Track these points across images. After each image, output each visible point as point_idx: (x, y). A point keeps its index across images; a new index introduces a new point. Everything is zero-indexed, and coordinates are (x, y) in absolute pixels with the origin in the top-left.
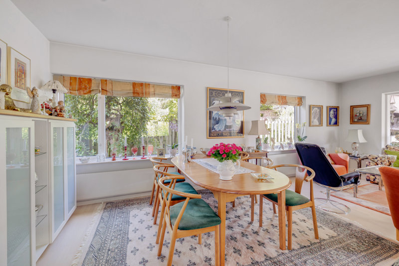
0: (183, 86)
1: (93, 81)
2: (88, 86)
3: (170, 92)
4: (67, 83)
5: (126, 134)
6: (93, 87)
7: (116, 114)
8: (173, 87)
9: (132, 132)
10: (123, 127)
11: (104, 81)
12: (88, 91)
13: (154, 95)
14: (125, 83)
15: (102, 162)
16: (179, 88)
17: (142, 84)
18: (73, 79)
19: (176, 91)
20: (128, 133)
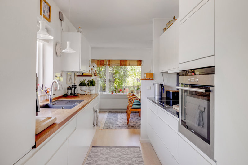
0: (143, 60)
1: (105, 61)
2: (103, 63)
3: (137, 63)
4: (96, 62)
5: (116, 83)
6: (105, 63)
7: (111, 73)
8: (138, 61)
9: (119, 83)
10: (115, 80)
11: (109, 61)
12: (103, 65)
13: (129, 65)
14: (117, 61)
15: (108, 94)
16: (141, 61)
17: (124, 61)
18: (98, 60)
19: (140, 63)
20: (117, 83)
